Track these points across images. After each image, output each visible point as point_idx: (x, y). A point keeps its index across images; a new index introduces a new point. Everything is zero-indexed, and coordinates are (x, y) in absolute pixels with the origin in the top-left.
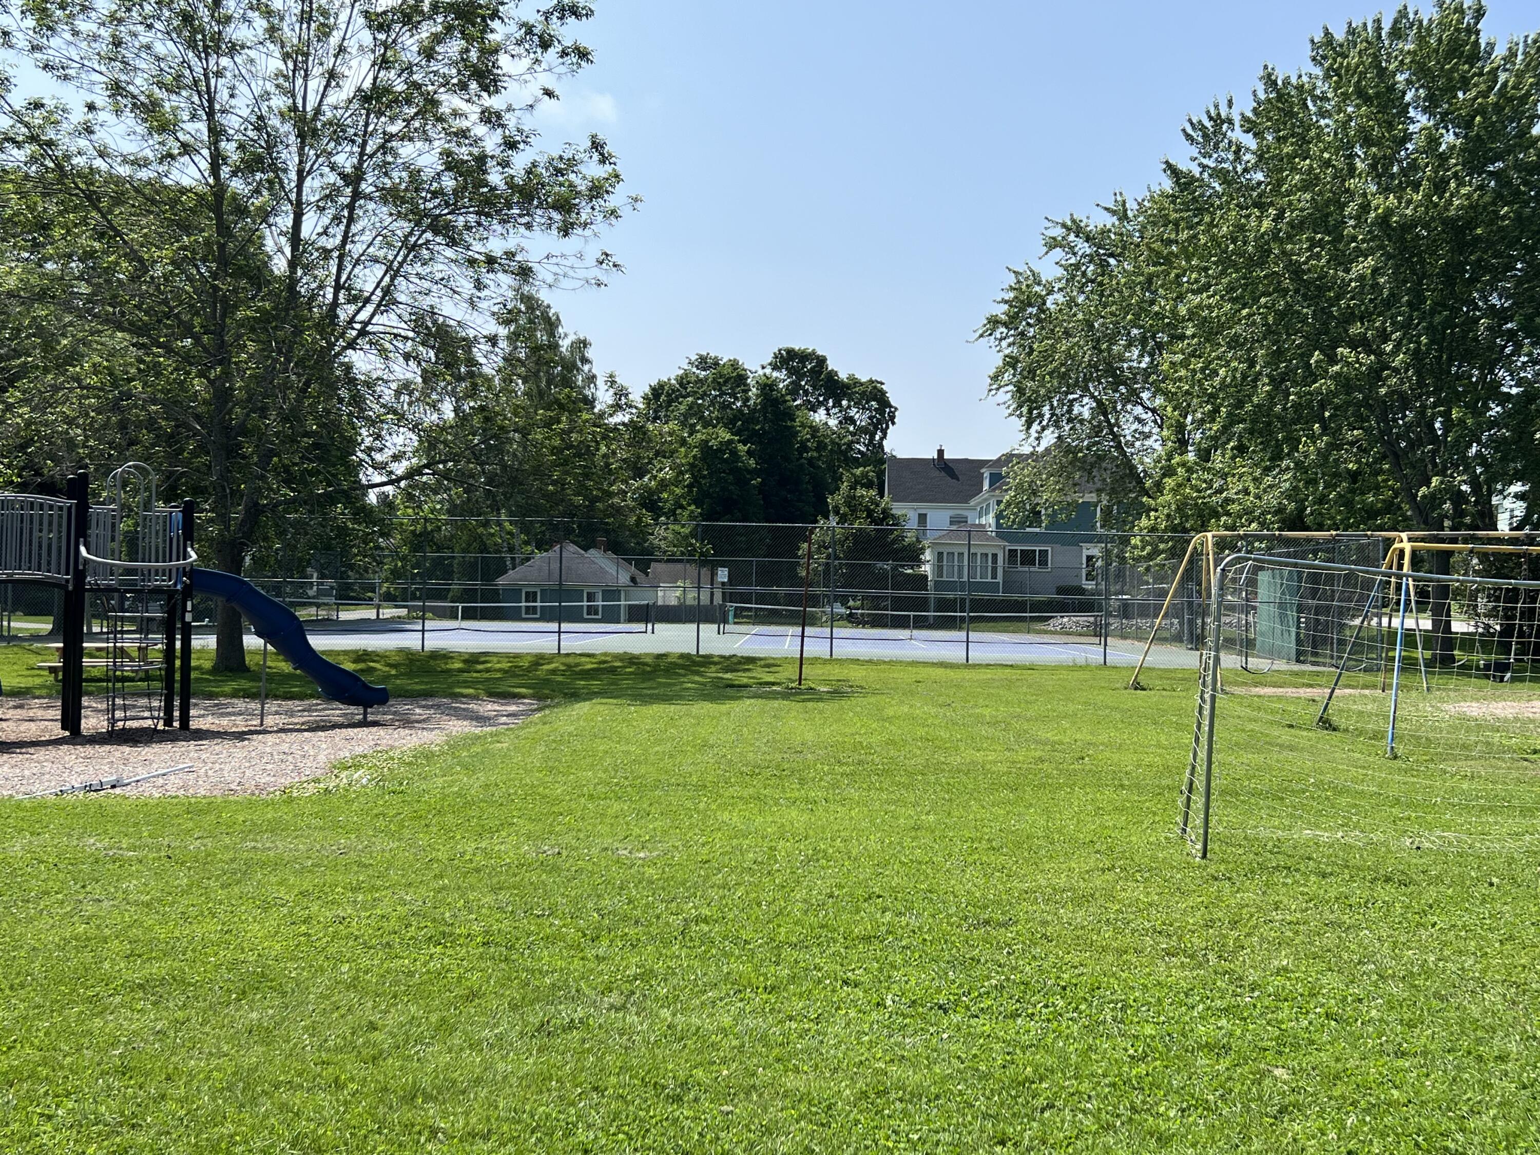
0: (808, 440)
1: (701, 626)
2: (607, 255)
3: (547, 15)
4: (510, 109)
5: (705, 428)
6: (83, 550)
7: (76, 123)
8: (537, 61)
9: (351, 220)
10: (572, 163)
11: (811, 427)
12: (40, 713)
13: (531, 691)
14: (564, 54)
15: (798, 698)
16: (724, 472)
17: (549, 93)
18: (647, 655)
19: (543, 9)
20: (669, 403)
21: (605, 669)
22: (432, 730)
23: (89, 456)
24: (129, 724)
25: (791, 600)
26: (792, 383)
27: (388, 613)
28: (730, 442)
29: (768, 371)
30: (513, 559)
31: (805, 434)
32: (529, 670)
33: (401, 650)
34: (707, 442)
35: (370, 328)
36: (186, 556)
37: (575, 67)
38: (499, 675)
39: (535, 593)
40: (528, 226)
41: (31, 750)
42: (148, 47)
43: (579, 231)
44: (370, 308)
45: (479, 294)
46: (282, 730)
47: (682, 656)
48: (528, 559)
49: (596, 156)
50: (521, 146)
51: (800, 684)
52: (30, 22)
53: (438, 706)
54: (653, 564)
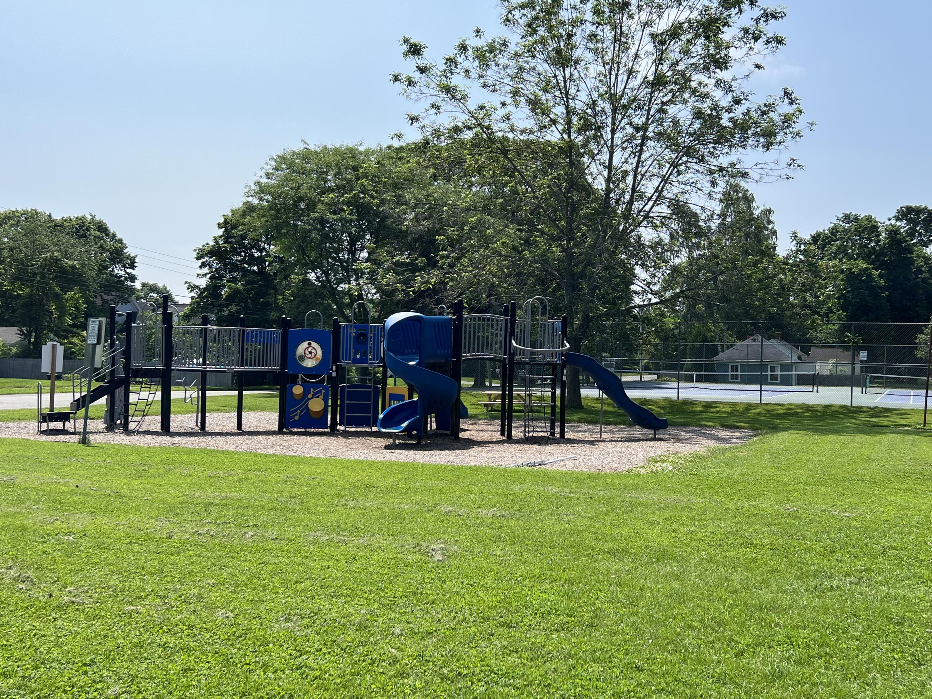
0: (922, 266)
1: (854, 388)
2: (794, 160)
3: (757, 21)
4: (734, 79)
5: (849, 260)
6: (513, 342)
7: (501, 115)
8: (751, 48)
9: (641, 152)
10: (770, 107)
11: (924, 257)
12: (485, 428)
13: (747, 425)
14: (768, 42)
15: (924, 434)
16: (862, 289)
17: (758, 66)
18: (818, 405)
19: (755, 17)
20: (824, 246)
21: (791, 413)
22: (695, 444)
23: (504, 292)
24: (535, 434)
25: (910, 372)
26: (909, 229)
27: (647, 378)
28: (867, 269)
29: (893, 222)
30: (722, 346)
31: (920, 262)
32: (742, 413)
33: (665, 399)
34: (851, 269)
35: (651, 215)
36: (563, 345)
37: (774, 49)
38: (725, 415)
39: (737, 367)
40: (744, 147)
41: (491, 445)
42: (534, 69)
43: (776, 147)
44: (651, 203)
45: (714, 190)
46: (612, 441)
47: (842, 407)
48: (732, 346)
49: (787, 101)
50: (743, 102)
51: (925, 426)
52: (477, 63)
53: (693, 432)
54: (812, 349)
